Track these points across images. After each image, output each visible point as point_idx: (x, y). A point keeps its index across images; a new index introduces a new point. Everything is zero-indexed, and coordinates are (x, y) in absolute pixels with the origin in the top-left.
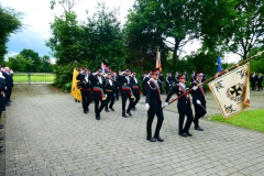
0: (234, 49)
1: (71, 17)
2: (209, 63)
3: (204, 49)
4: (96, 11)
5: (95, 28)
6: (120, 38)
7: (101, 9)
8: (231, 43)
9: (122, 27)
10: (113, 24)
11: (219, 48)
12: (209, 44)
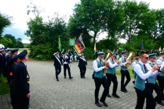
0: (124, 37)
1: (39, 19)
2: (112, 44)
3: (109, 36)
4: (53, 17)
5: (53, 25)
6: (66, 31)
7: (56, 16)
8: (122, 34)
9: (67, 25)
10: (62, 24)
11: (116, 36)
12: (111, 34)
